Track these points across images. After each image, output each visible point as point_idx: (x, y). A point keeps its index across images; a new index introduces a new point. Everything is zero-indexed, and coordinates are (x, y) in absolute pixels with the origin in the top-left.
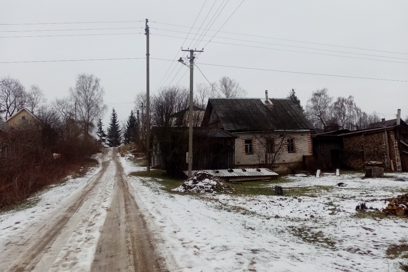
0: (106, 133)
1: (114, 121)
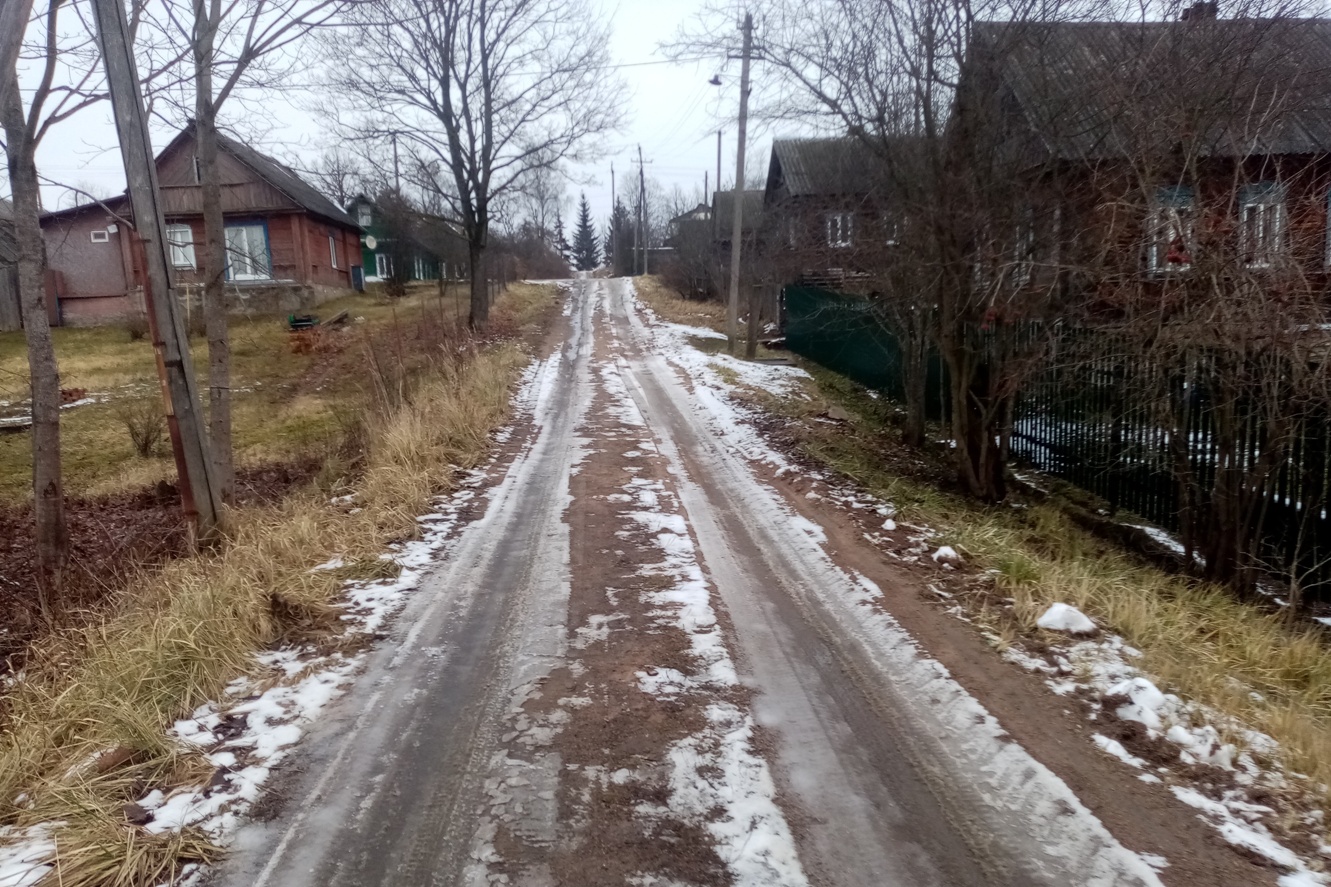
0: (571, 243)
1: (585, 218)
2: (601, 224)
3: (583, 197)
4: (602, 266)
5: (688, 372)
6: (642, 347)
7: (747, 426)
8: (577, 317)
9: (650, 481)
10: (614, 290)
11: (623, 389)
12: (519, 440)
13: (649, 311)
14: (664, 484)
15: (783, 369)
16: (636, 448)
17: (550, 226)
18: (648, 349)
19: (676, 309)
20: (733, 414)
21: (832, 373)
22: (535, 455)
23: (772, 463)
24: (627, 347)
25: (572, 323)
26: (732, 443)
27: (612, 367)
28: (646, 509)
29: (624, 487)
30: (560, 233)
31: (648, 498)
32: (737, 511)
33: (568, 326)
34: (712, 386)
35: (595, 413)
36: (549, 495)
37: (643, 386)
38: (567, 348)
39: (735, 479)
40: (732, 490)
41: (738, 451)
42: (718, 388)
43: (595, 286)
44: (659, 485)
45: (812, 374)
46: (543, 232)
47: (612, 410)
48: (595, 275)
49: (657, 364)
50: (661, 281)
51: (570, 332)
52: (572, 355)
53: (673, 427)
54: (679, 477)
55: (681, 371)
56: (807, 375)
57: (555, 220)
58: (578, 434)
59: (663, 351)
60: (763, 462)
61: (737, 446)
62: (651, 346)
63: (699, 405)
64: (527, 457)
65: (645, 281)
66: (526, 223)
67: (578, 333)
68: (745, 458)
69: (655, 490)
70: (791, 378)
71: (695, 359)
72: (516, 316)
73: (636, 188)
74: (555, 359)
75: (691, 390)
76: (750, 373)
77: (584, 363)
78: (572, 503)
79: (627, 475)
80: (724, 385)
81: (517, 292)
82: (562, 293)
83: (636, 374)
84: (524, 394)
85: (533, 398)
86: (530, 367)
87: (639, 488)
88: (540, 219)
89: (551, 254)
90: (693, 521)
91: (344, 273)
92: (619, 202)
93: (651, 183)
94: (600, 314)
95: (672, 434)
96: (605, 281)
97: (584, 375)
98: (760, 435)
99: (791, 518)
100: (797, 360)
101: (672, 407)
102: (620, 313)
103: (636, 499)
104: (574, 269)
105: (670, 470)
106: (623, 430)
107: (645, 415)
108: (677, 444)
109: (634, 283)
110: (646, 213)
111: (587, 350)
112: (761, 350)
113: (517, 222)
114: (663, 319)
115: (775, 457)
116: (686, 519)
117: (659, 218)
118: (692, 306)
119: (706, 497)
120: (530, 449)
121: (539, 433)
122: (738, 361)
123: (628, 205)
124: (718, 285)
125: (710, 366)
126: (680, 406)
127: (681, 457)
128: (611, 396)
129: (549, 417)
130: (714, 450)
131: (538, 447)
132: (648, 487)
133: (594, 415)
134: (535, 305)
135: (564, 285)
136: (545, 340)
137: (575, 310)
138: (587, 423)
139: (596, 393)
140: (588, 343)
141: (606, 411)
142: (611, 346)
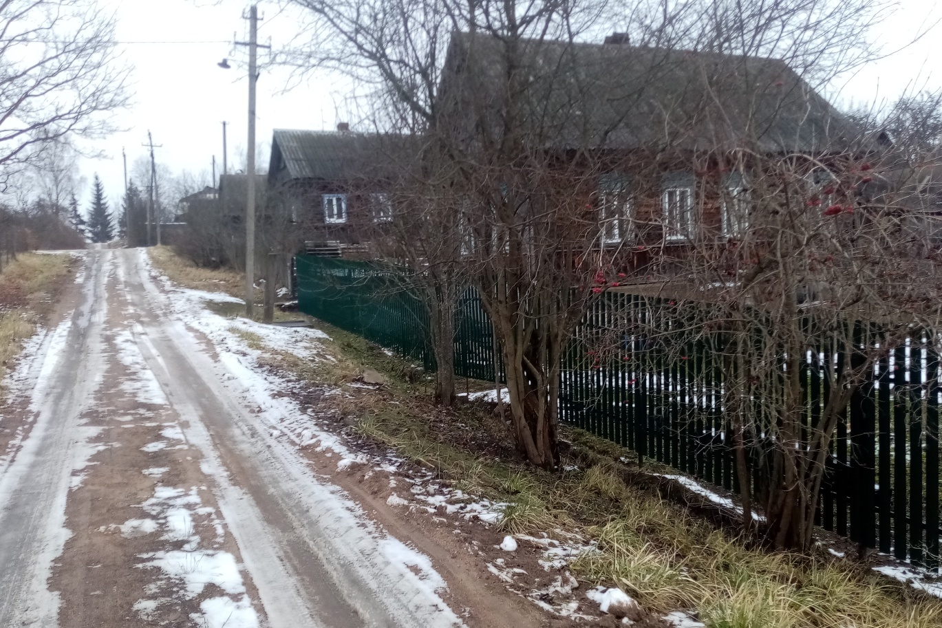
0: (86, 218)
1: (99, 196)
2: (115, 201)
3: (97, 178)
4: (117, 239)
5: (210, 337)
6: (159, 312)
7: (286, 399)
8: (90, 285)
9: (180, 490)
10: (127, 259)
11: (139, 359)
12: (6, 436)
13: (164, 278)
14: (200, 493)
15: (302, 331)
16: (159, 438)
17: (65, 202)
18: (165, 314)
19: (191, 276)
20: (267, 385)
21: (345, 332)
22: (24, 459)
23: (329, 450)
24: (143, 313)
25: (85, 290)
26: (273, 422)
27: (127, 334)
28: (178, 545)
29: (146, 505)
30: (75, 210)
31: (180, 523)
32: (305, 533)
33: (81, 293)
34: (238, 352)
35: (107, 391)
36: (36, 528)
37: (162, 354)
38: (79, 315)
39: (289, 477)
40: (289, 495)
41: (283, 434)
42: (245, 355)
43: (109, 255)
44: (194, 498)
45: (328, 334)
46: (58, 208)
47: (127, 386)
48: (110, 247)
49: (176, 329)
50: (175, 251)
51: (82, 298)
52: (83, 323)
53: (201, 405)
54: (217, 478)
55: (202, 337)
56: (325, 336)
57: (69, 197)
58: (84, 421)
59: (181, 316)
60: (318, 449)
61: (281, 426)
62: (168, 311)
63: (227, 375)
64: (12, 461)
65: (159, 251)
66: (40, 200)
67: (91, 300)
68: (293, 443)
69: (189, 506)
70: (312, 340)
71: (215, 324)
72: (26, 284)
73: (147, 171)
74: (64, 328)
75: (215, 357)
76: (271, 335)
77: (96, 331)
78: (69, 545)
79: (147, 483)
80: (249, 351)
81: (28, 262)
82: (75, 262)
83: (153, 341)
84: (24, 370)
85: (33, 374)
86: (35, 338)
87: (166, 505)
88: (54, 197)
89: (66, 228)
90: (249, 564)
92: (131, 184)
93: (161, 167)
94: (114, 282)
95: (201, 413)
96: (119, 251)
97: (96, 344)
98: (303, 410)
99: (381, 542)
100: (311, 321)
101: (197, 378)
102: (135, 280)
103: (163, 528)
104: (89, 241)
105: (205, 468)
106: (142, 411)
107: (167, 389)
108: (208, 427)
109: (149, 253)
110: (157, 194)
111: (101, 317)
112: (277, 313)
113: (32, 198)
114: (179, 285)
115: (329, 441)
116: (239, 560)
117: (169, 198)
118: (206, 273)
119: (257, 510)
120: (19, 448)
121: (35, 422)
122: (257, 324)
123: (140, 187)
124: (230, 254)
125: (233, 330)
126: (205, 377)
127: (215, 445)
128: (126, 367)
129: (51, 398)
130: (254, 434)
131: (31, 444)
132: (179, 502)
133: (105, 394)
134: (46, 274)
135: (77, 255)
136: (55, 309)
137: (88, 278)
138: (97, 405)
139: (108, 366)
140: (101, 310)
141: (120, 388)
142: (126, 312)
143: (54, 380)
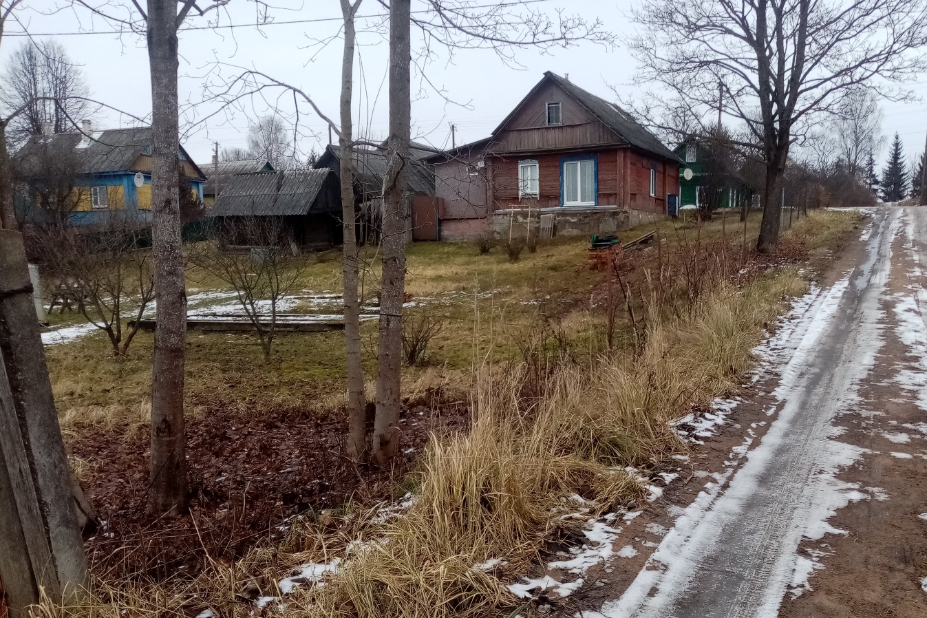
0: (880, 178)
1: (896, 156)
2: (912, 160)
3: (897, 138)
4: (909, 198)
8: (875, 243)
10: (919, 217)
12: (733, 437)
25: (869, 248)
30: (871, 170)
33: (864, 251)
35: (877, 382)
38: (858, 274)
43: (900, 212)
47: (905, 378)
51: (865, 256)
52: (861, 283)
57: (867, 158)
64: (725, 486)
66: (840, 161)
67: (873, 259)
72: (810, 240)
74: (840, 287)
77: (874, 294)
81: (817, 218)
82: (863, 219)
91: (660, 201)
94: (901, 239)
96: (909, 209)
97: (871, 312)
104: (880, 201)
106: (923, 427)
111: (881, 278)
133: (874, 388)
134: (832, 230)
135: (867, 212)
136: (834, 266)
137: (873, 236)
138: (860, 404)
139: (882, 344)
140: (882, 270)
141: (896, 379)
142: (911, 275)
143: (814, 354)
